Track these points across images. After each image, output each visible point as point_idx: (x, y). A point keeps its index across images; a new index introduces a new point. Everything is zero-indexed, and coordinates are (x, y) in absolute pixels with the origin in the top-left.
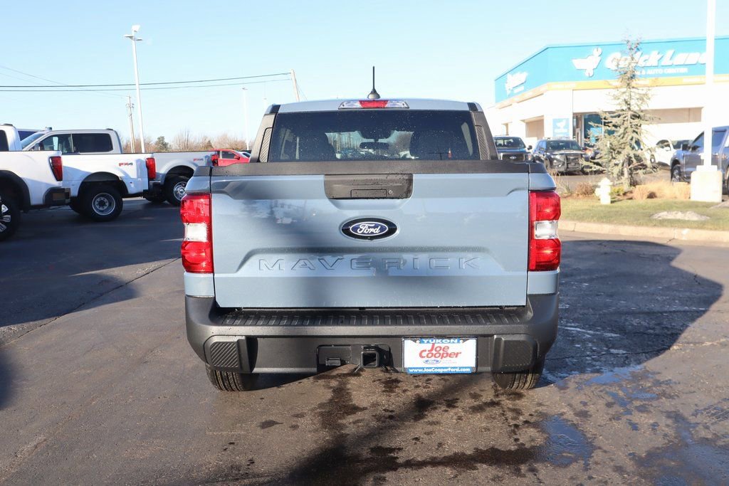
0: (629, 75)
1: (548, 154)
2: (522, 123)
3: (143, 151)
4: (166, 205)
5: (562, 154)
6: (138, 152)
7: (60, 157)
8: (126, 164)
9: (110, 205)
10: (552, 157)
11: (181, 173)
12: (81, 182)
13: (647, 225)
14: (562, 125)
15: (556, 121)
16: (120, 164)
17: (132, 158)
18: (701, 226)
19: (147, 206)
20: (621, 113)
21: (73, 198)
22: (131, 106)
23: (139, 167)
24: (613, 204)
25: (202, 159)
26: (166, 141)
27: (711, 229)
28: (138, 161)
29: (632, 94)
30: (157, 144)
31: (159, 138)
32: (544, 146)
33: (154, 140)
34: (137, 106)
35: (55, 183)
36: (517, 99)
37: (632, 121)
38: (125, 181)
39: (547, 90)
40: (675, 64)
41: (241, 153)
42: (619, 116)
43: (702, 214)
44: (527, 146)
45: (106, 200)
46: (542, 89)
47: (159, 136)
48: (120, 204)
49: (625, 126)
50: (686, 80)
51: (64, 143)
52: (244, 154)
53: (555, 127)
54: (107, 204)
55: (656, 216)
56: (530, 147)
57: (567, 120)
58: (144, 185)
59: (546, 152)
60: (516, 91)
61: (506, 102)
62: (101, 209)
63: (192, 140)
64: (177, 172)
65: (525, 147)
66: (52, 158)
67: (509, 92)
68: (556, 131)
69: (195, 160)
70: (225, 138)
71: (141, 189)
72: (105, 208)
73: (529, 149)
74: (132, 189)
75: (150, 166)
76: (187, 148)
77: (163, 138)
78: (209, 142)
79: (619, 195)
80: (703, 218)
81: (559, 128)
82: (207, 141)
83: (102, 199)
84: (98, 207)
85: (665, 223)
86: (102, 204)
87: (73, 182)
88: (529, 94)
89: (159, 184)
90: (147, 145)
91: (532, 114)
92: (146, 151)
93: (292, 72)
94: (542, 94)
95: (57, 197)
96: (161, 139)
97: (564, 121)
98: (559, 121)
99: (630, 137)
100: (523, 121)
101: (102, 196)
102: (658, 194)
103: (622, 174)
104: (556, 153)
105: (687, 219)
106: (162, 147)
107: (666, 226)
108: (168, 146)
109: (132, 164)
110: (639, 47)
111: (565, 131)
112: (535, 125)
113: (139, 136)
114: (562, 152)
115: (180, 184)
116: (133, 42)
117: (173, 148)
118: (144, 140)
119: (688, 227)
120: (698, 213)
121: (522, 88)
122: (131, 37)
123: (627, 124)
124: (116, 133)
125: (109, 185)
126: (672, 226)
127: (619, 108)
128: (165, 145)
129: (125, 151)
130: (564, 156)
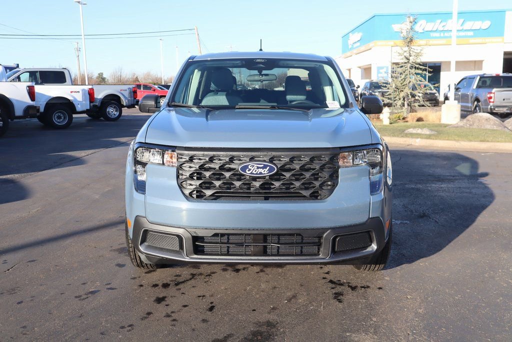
0: (408, 40)
1: (371, 91)
2: (359, 69)
3: (87, 84)
4: (101, 120)
5: (379, 92)
6: (83, 84)
7: (33, 86)
8: (75, 92)
9: (65, 118)
10: (373, 93)
11: (113, 100)
12: (45, 103)
13: (398, 136)
14: (383, 71)
15: (379, 68)
16: (71, 92)
17: (79, 88)
18: (429, 137)
19: (88, 120)
20: (403, 65)
21: (41, 113)
22: (79, 50)
23: (84, 95)
24: (391, 125)
25: (126, 90)
26: (104, 76)
27: (434, 139)
28: (83, 90)
29: (411, 52)
30: (98, 78)
31: (99, 74)
32: (369, 86)
33: (96, 75)
34: (83, 50)
35: (31, 103)
36: (355, 51)
37: (410, 70)
38: (74, 103)
39: (374, 46)
40: (464, 29)
41: (156, 86)
42: (402, 67)
43: (432, 130)
44: (356, 86)
45: (62, 115)
46: (371, 45)
47: (99, 72)
48: (71, 118)
49: (406, 73)
50: (472, 40)
51: (33, 77)
52: (158, 87)
53: (378, 72)
54: (63, 118)
55: (406, 132)
56: (358, 87)
57: (387, 68)
58: (86, 105)
59: (369, 90)
60: (355, 45)
61: (349, 54)
62: (59, 121)
63: (124, 76)
64: (109, 98)
65: (354, 86)
66: (29, 87)
67: (350, 46)
68: (380, 75)
69: (121, 90)
70: (148, 75)
71: (85, 109)
72: (61, 120)
73: (357, 88)
74: (79, 108)
75: (91, 94)
76: (120, 82)
77: (102, 73)
78: (137, 77)
79: (399, 119)
80: (433, 133)
81: (382, 73)
82: (135, 77)
83: (59, 114)
84: (56, 119)
85: (409, 135)
86: (59, 117)
87: (41, 103)
88: (363, 48)
89: (97, 105)
90: (90, 79)
91: (364, 63)
92: (89, 83)
93: (195, 28)
94: (371, 49)
95: (31, 112)
96: (101, 75)
97: (385, 68)
98: (382, 68)
99: (408, 81)
100: (360, 67)
101: (60, 112)
102: (424, 119)
103: (404, 106)
104: (376, 91)
105: (423, 133)
106: (102, 80)
107: (409, 137)
108: (106, 80)
109: (79, 92)
110: (416, 21)
111: (386, 75)
112: (367, 71)
113: (84, 72)
114: (380, 90)
115: (111, 106)
116: (80, 5)
117: (110, 81)
118: (88, 75)
119: (421, 138)
120: (430, 130)
121: (358, 44)
122: (79, 2)
123: (407, 72)
124: (69, 71)
125: (64, 105)
126: (412, 137)
127: (403, 61)
128: (104, 79)
129: (74, 83)
130: (381, 93)
